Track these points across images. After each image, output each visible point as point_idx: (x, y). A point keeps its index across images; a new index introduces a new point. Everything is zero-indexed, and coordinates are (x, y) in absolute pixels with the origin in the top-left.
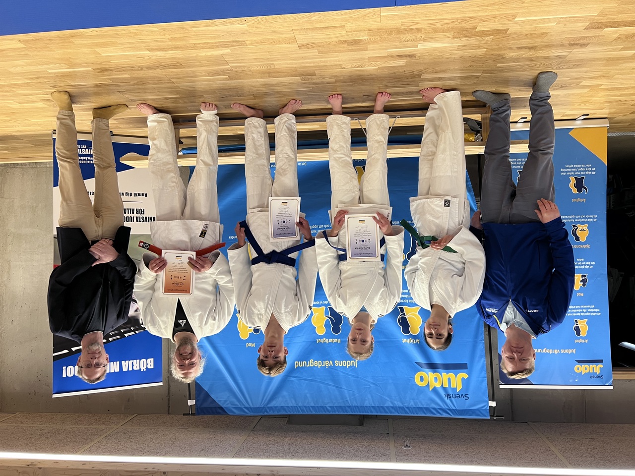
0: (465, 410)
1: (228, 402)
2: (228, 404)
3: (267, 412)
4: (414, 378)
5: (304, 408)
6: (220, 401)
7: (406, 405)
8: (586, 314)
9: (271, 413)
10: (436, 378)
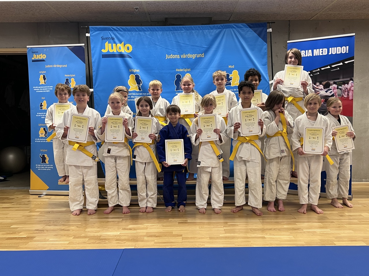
0: (103, 31)
1: (246, 31)
2: (246, 30)
3: (221, 26)
4: (133, 49)
5: (198, 29)
6: (251, 32)
7: (137, 33)
8: (40, 87)
9: (219, 25)
10: (120, 49)
